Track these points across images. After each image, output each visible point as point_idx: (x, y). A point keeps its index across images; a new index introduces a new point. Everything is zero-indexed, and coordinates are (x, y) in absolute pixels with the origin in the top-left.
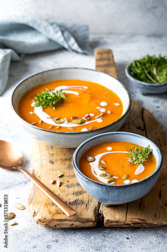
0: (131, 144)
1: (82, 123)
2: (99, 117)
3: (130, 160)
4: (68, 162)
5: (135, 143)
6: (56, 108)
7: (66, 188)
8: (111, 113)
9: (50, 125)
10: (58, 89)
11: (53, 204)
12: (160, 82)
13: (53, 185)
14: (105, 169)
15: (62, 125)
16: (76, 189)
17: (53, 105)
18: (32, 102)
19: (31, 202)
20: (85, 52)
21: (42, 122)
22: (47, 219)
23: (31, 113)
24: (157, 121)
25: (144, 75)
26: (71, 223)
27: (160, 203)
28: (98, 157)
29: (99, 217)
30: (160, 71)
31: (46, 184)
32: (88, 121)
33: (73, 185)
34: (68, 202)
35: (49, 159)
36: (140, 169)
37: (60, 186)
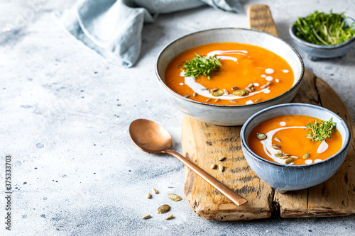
0: (309, 117)
1: (246, 94)
2: (266, 87)
3: (309, 137)
4: (230, 142)
5: (313, 116)
6: (211, 77)
7: (231, 173)
8: (280, 82)
9: (207, 98)
10: (211, 54)
11: (217, 193)
12: (333, 43)
13: (215, 170)
14: (280, 147)
15: (221, 98)
16: (244, 174)
17: (208, 75)
18: (181, 71)
19: (189, 192)
20: (234, 9)
21: (197, 95)
22: (212, 209)
23: (181, 84)
24: (334, 91)
25: (312, 36)
26: (241, 214)
27: (347, 188)
28: (270, 134)
29: (274, 206)
30: (332, 31)
31: (205, 169)
32: (252, 92)
33: (238, 170)
34: (236, 189)
35: (205, 140)
36: (323, 147)
37: (223, 171)
